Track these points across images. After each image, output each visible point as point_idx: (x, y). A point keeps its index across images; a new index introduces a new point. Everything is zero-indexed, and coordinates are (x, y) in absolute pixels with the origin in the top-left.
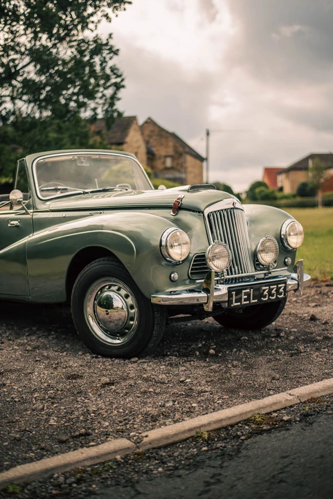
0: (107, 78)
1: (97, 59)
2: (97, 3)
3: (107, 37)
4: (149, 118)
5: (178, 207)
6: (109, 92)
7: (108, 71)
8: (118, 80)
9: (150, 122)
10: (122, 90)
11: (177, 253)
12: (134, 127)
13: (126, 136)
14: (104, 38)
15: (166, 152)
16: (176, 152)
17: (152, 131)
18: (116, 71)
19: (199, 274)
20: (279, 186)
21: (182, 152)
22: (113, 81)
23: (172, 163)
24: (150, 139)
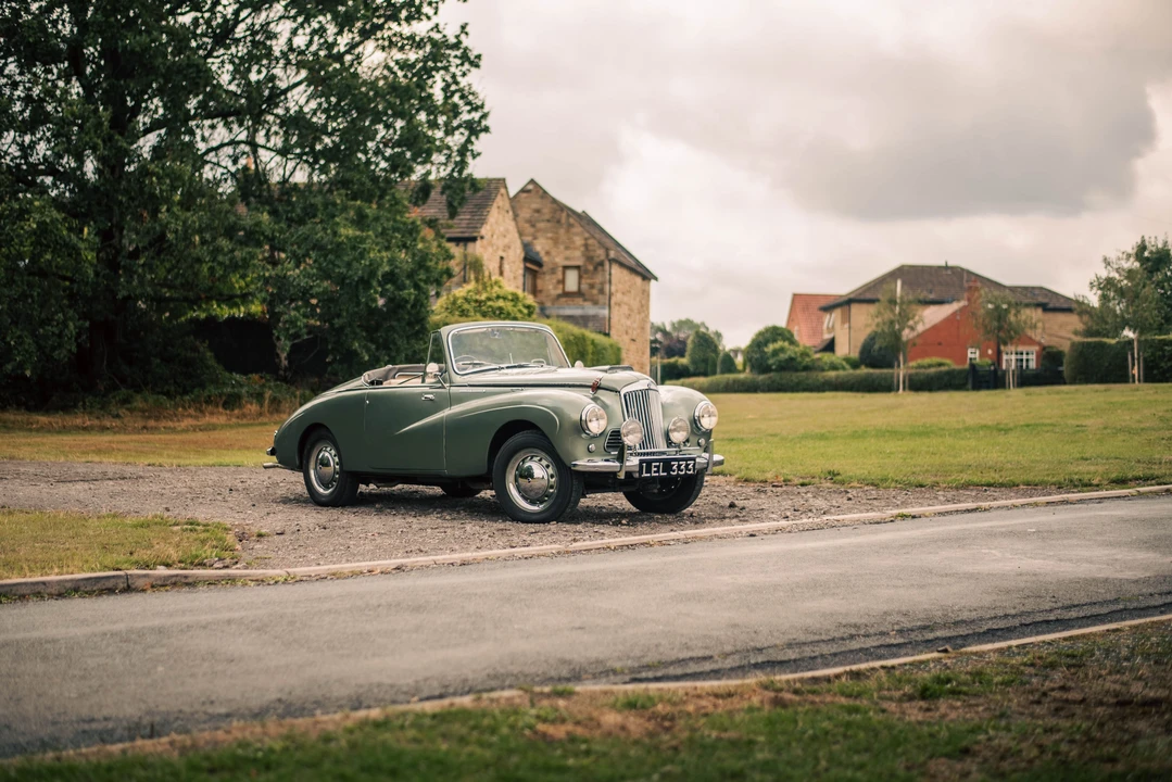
0: (454, 111)
3: (458, 30)
4: (532, 181)
5: (596, 387)
6: (456, 140)
8: (476, 116)
9: (533, 189)
10: (483, 135)
11: (595, 427)
12: (500, 201)
13: (483, 221)
14: (451, 33)
15: (567, 258)
16: (589, 259)
17: (538, 211)
18: (471, 97)
19: (614, 448)
20: (827, 336)
21: (603, 257)
22: (465, 117)
23: (580, 283)
24: (533, 226)
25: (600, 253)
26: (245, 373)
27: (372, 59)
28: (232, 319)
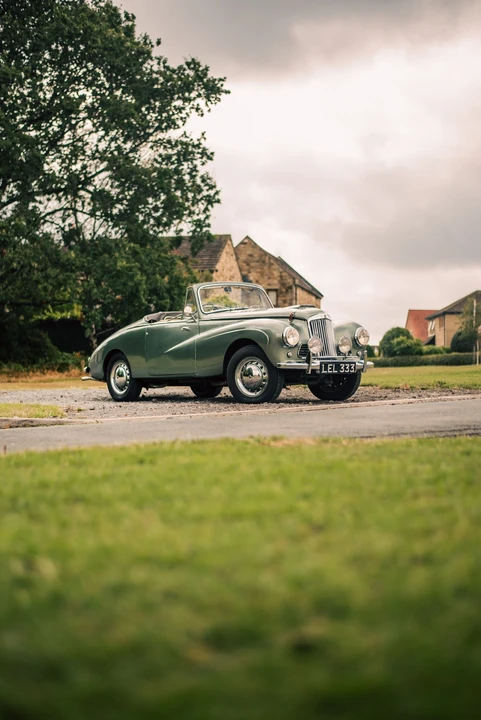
0: (200, 190)
1: (186, 167)
2: (187, 94)
3: (199, 136)
4: (247, 237)
5: (292, 318)
7: (198, 181)
8: (212, 192)
9: (248, 242)
10: (216, 205)
11: (292, 341)
12: (227, 249)
13: (217, 261)
14: (195, 137)
15: (269, 285)
16: (283, 285)
17: (251, 255)
18: (208, 181)
19: (304, 355)
20: (430, 335)
21: (291, 283)
22: (205, 193)
23: (277, 300)
24: (248, 265)
25: (290, 281)
26: (71, 352)
27: (146, 155)
28: (63, 320)
